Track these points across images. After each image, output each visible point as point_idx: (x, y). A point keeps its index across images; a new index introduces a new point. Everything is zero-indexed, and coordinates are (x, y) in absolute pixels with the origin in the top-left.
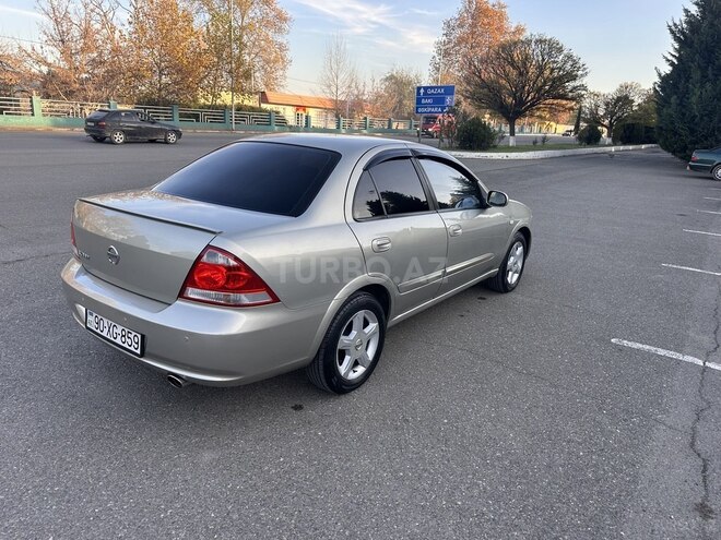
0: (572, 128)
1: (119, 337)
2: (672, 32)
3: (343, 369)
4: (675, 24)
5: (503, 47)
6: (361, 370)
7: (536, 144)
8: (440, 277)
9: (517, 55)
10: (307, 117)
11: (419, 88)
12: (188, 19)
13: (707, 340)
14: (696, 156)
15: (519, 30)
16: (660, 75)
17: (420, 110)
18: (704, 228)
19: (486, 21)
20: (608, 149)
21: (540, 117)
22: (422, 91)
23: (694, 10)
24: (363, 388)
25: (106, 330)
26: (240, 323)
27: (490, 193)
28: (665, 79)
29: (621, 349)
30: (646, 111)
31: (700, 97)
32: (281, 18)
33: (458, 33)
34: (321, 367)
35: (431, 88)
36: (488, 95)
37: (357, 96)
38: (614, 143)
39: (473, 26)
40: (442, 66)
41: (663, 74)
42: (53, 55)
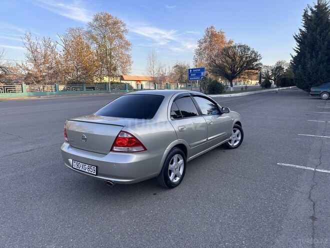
0: (258, 81)
1: (87, 169)
2: (296, 39)
3: (171, 178)
4: (296, 36)
5: (224, 50)
6: (178, 179)
7: (242, 90)
8: (205, 141)
9: (230, 52)
10: (141, 85)
11: (189, 70)
12: (88, 47)
13: (316, 161)
14: (312, 89)
15: (231, 42)
16: (292, 57)
17: (190, 79)
18: (317, 119)
19: (216, 39)
20: (275, 89)
21: (244, 78)
22: (191, 71)
23: (304, 29)
24: (179, 186)
25: (81, 168)
26: (134, 158)
27: (222, 108)
28: (295, 58)
29: (281, 167)
30: (289, 72)
31: (311, 65)
32: (127, 44)
33: (204, 45)
34: (163, 177)
35: (194, 69)
36: (220, 70)
37: (163, 75)
38: (278, 87)
39: (211, 42)
40: (198, 60)
41: (294, 56)
42: (31, 66)
